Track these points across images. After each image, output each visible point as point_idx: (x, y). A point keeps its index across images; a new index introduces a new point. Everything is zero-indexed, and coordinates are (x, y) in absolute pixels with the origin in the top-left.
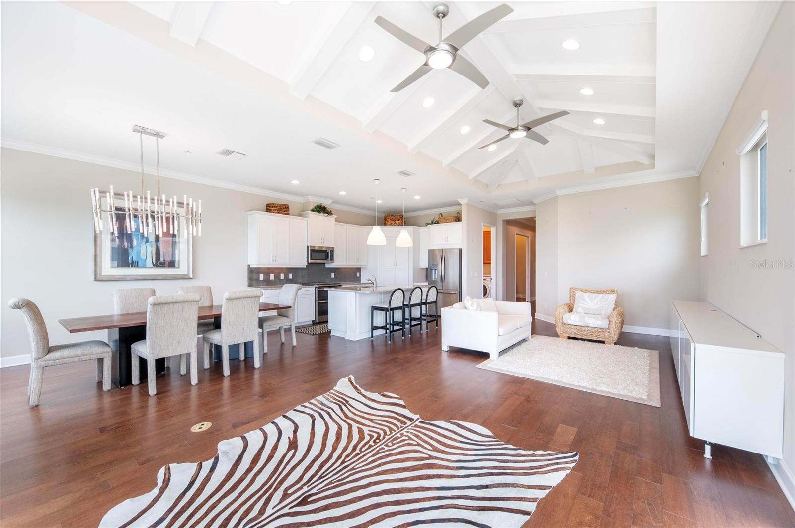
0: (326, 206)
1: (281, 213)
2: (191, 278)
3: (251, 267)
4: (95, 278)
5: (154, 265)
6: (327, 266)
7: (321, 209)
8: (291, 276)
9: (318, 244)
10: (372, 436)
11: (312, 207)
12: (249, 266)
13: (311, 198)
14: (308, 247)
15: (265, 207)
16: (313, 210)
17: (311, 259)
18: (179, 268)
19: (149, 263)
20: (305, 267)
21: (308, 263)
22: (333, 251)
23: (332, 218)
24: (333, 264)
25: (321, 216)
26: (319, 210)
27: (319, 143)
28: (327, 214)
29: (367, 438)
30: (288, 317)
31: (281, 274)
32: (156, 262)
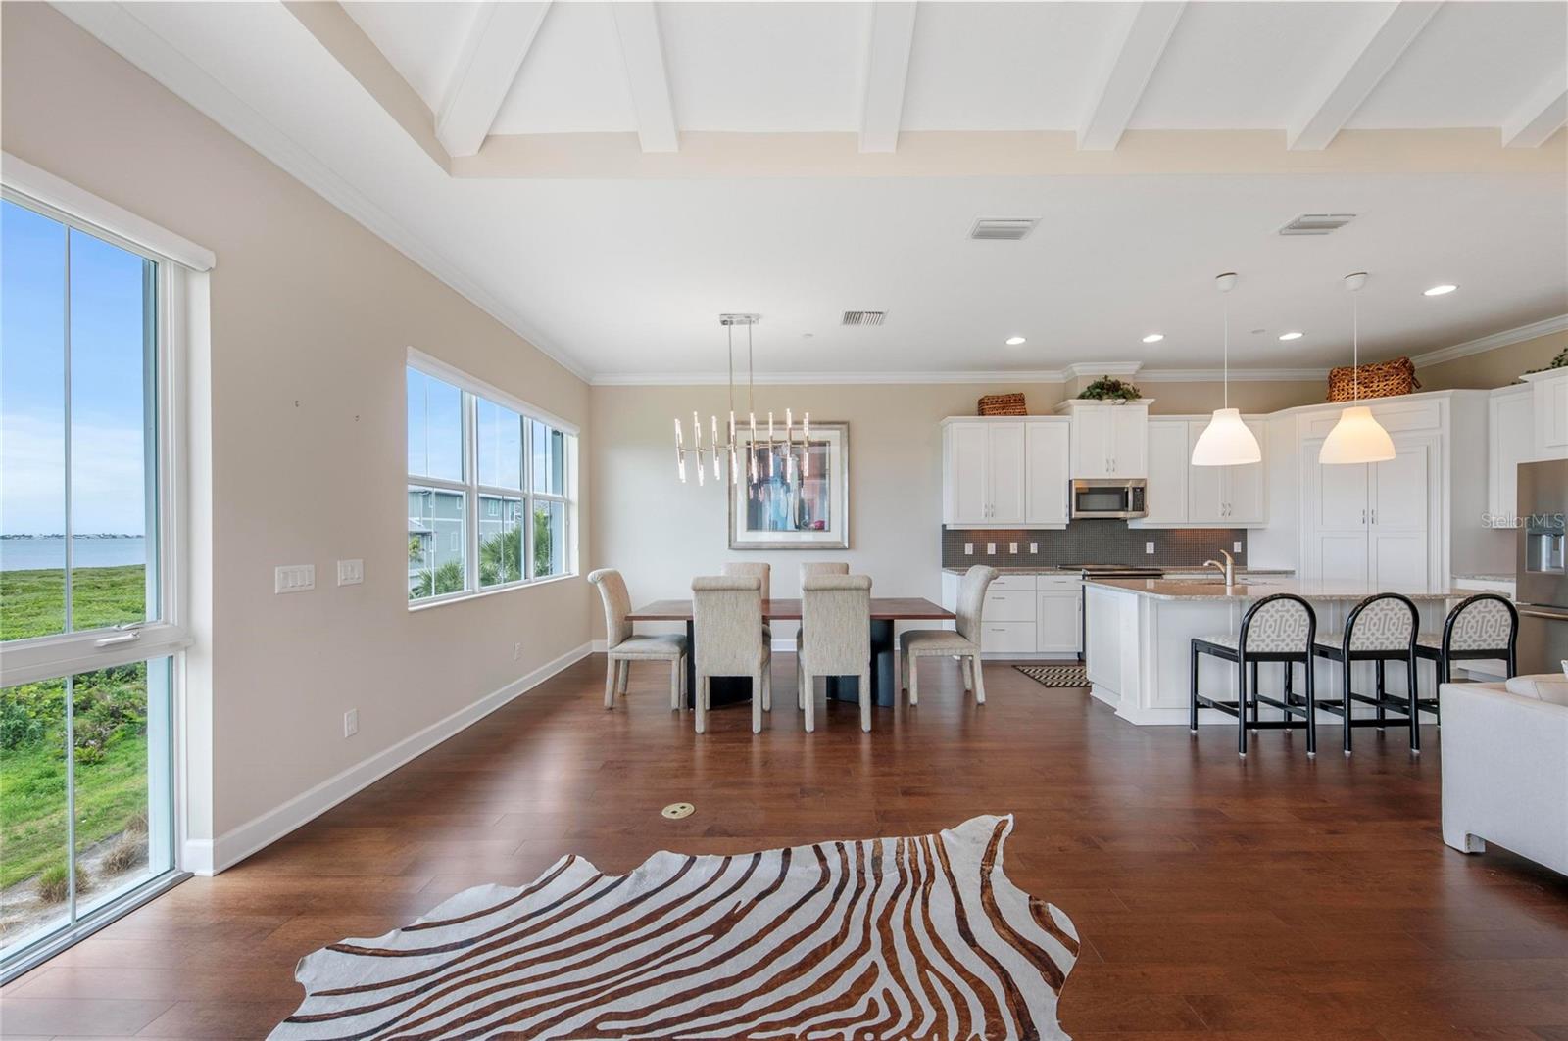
0: (1122, 380)
1: (1006, 414)
2: (844, 549)
3: (948, 528)
4: (730, 546)
5: (796, 527)
6: (1132, 525)
7: (1107, 389)
8: (1034, 548)
9: (1099, 471)
10: (873, 1009)
11: (1082, 388)
12: (944, 526)
13: (1078, 369)
14: (1070, 481)
15: (975, 407)
16: (1082, 396)
17: (1078, 510)
18: (829, 531)
19: (791, 525)
20: (1065, 528)
21: (1071, 520)
22: (1142, 489)
23: (1139, 409)
24: (1145, 520)
25: (1108, 407)
26: (1098, 394)
27: (984, 234)
28: (1123, 400)
29: (861, 1007)
30: (966, 638)
31: (1012, 544)
32: (799, 522)
